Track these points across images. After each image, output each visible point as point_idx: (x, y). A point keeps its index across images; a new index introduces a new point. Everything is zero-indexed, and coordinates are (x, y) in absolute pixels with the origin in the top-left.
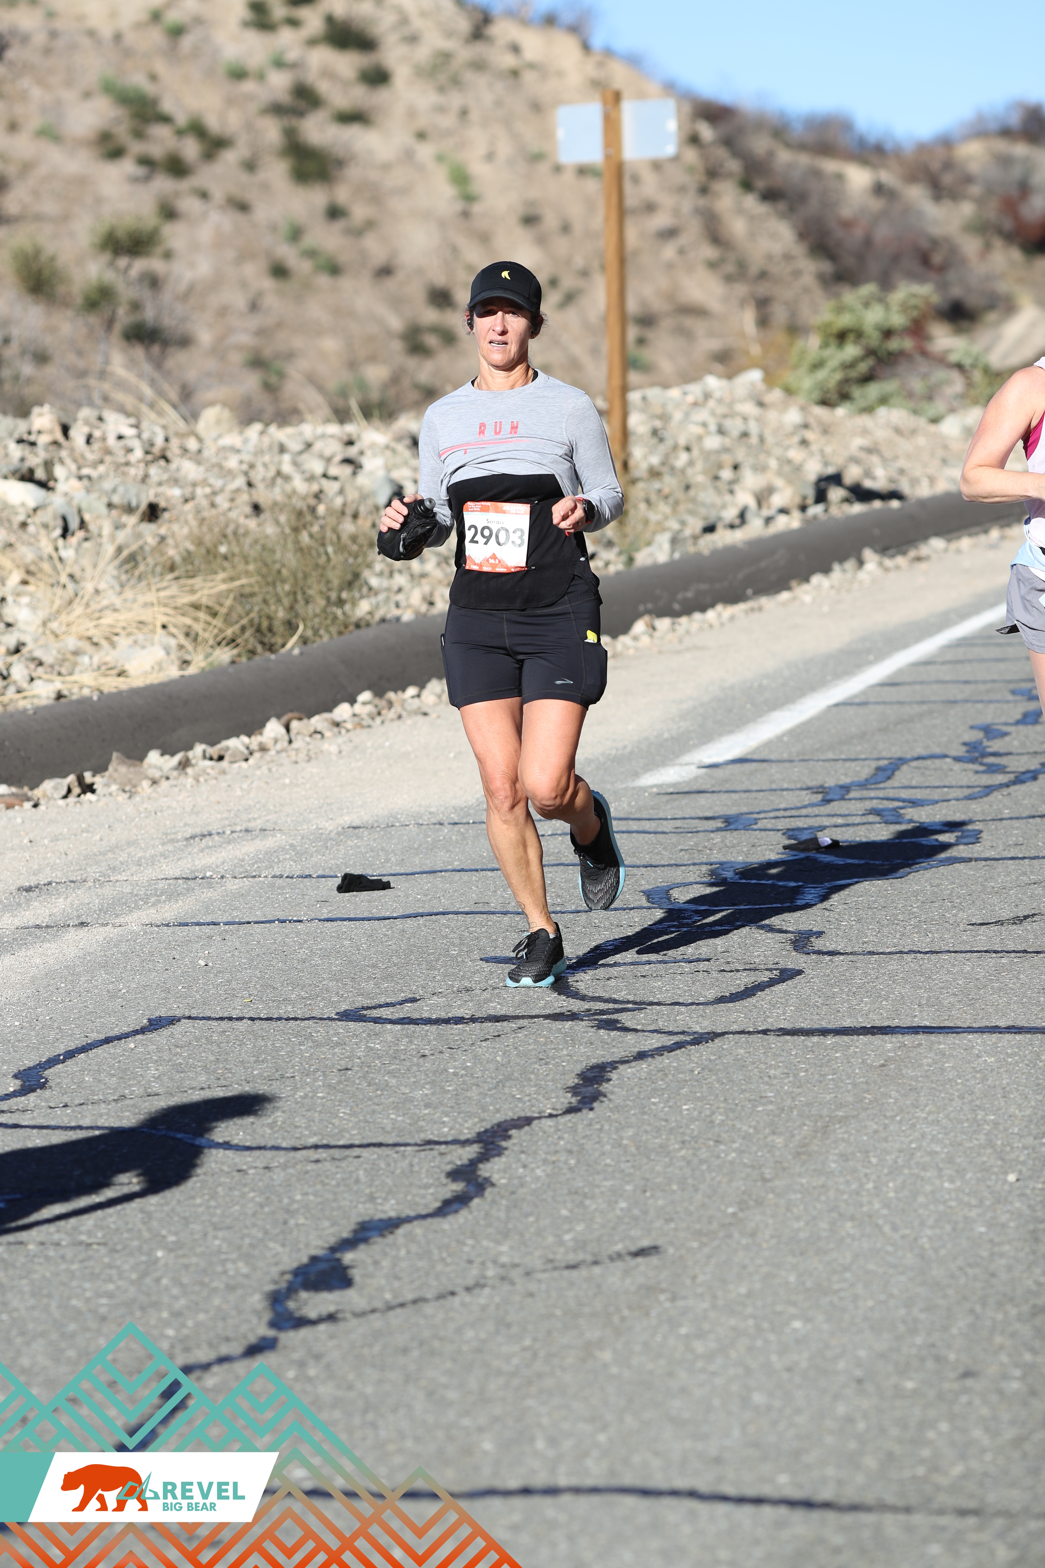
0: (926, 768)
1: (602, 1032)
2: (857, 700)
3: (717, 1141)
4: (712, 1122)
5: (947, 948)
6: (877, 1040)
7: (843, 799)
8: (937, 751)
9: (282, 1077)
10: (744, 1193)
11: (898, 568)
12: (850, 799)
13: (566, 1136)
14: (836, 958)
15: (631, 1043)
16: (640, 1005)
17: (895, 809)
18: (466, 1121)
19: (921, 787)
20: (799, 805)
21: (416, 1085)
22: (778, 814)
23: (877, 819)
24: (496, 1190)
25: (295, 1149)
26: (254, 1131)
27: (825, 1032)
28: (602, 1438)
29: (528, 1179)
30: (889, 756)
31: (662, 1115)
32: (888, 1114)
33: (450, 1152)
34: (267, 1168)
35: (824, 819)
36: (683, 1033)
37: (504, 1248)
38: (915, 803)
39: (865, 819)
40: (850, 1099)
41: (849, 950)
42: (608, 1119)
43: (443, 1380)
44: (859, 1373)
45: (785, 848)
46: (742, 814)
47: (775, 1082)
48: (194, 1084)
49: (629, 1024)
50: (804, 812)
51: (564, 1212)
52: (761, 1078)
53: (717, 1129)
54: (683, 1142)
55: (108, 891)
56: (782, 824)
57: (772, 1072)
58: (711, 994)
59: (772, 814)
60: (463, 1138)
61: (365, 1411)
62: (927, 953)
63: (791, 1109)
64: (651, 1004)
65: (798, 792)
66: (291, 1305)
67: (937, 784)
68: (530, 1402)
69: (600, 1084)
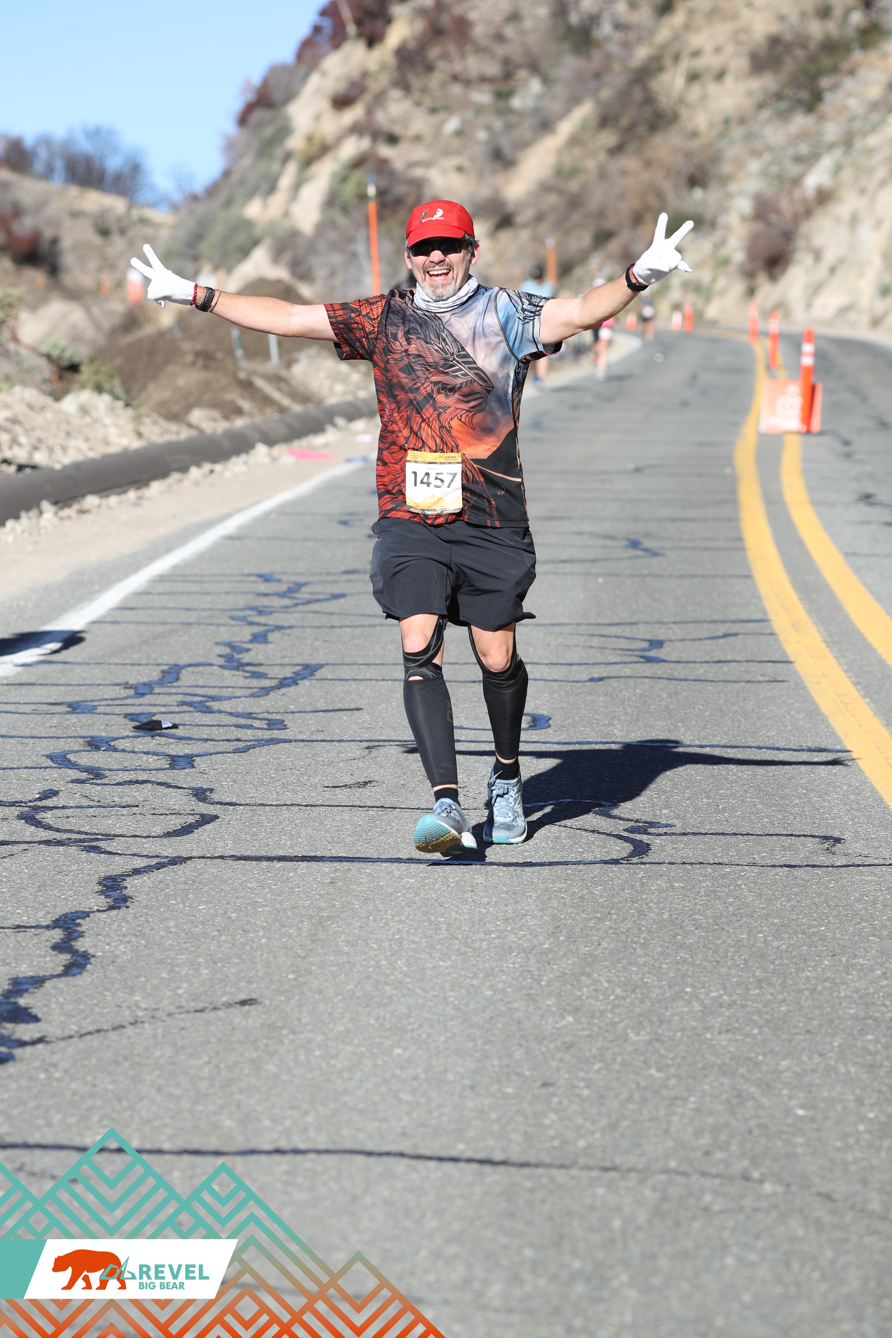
0: (201, 673)
1: (92, 854)
2: (108, 619)
3: (244, 931)
4: (229, 918)
5: (319, 803)
6: (314, 865)
7: (151, 693)
8: (202, 660)
10: (292, 965)
11: (70, 517)
12: (159, 694)
13: (123, 924)
14: (237, 808)
15: (122, 863)
16: (109, 837)
17: (201, 702)
18: (36, 913)
19: (210, 687)
20: (120, 696)
22: (108, 702)
23: (192, 709)
24: (99, 960)
27: (270, 859)
28: (309, 1119)
29: (117, 953)
30: (164, 663)
31: (186, 912)
32: (362, 915)
33: (41, 934)
35: (150, 707)
36: (158, 857)
37: (138, 998)
38: (214, 698)
39: (181, 709)
40: (323, 905)
41: (243, 802)
42: (147, 914)
43: (161, 1081)
44: (467, 1082)
45: (134, 728)
46: (78, 702)
49: (108, 849)
51: (164, 975)
52: (244, 889)
53: (237, 923)
56: (117, 710)
58: (158, 830)
60: (43, 924)
61: (119, 1100)
62: (306, 806)
63: (284, 910)
64: (116, 836)
65: (111, 687)
67: (220, 685)
68: (237, 1097)
69: (121, 891)
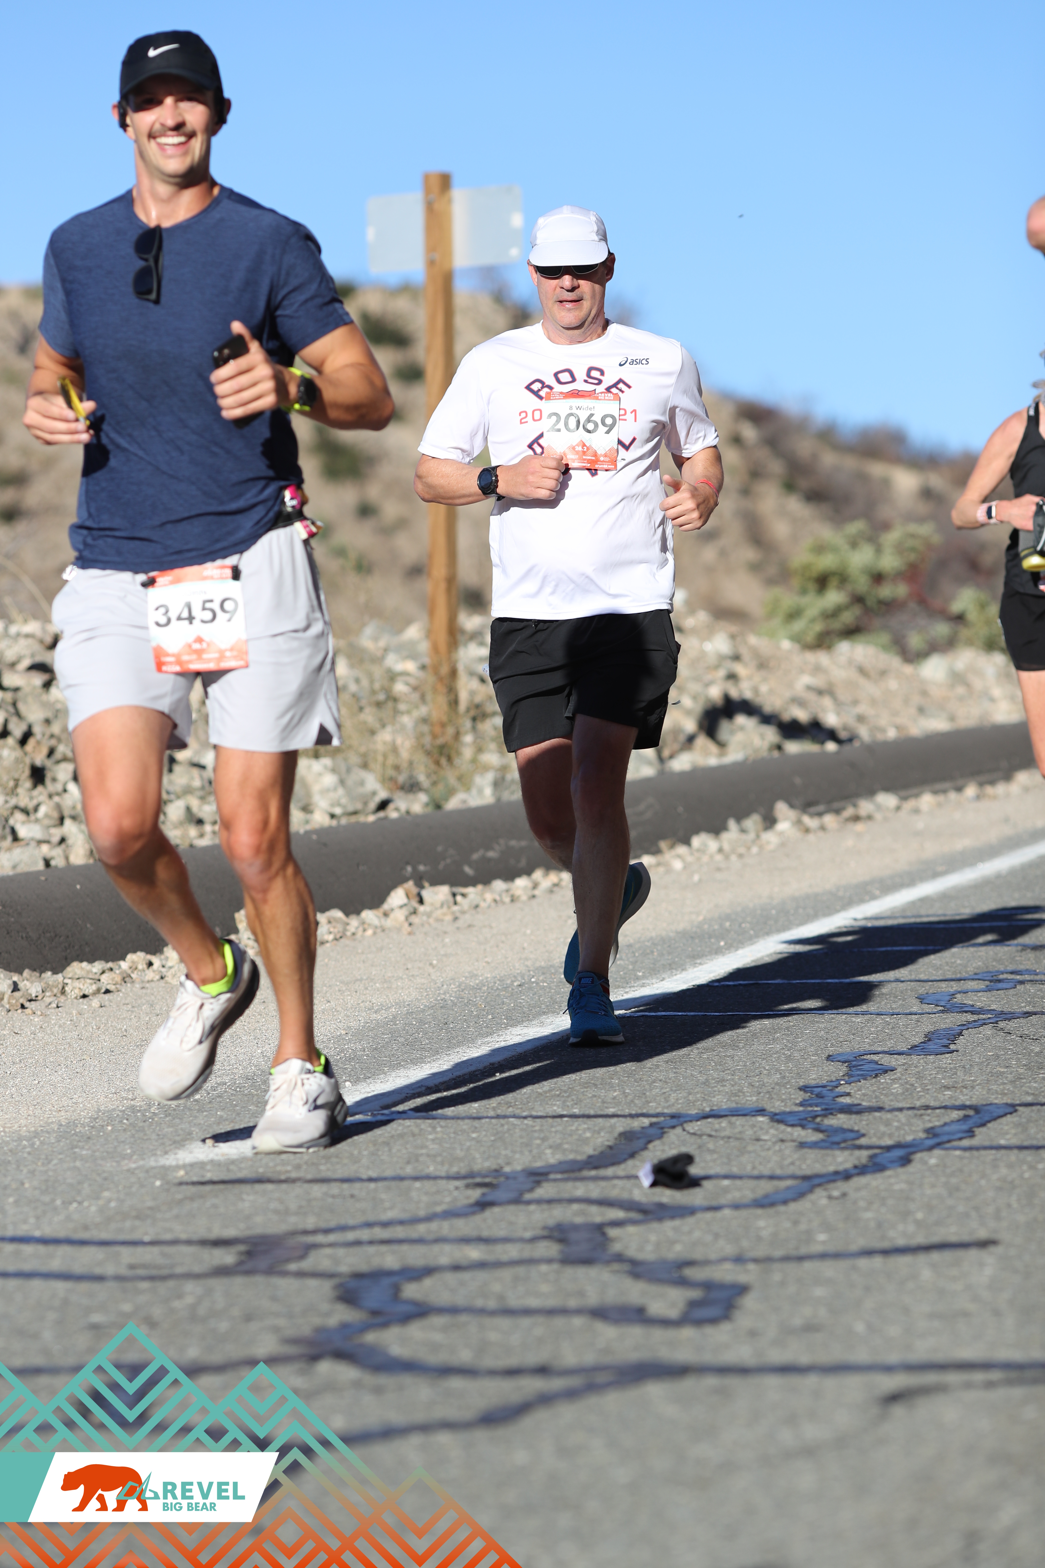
0: (710, 1136)
7: (517, 1201)
11: (823, 828)
12: (529, 1203)
17: (600, 1228)
20: (422, 1214)
22: (365, 1234)
30: (659, 1110)
35: (447, 1248)
39: (528, 1251)
46: (294, 1233)
50: (421, 1229)
56: (355, 1260)
59: (350, 1236)
65: (442, 1183)
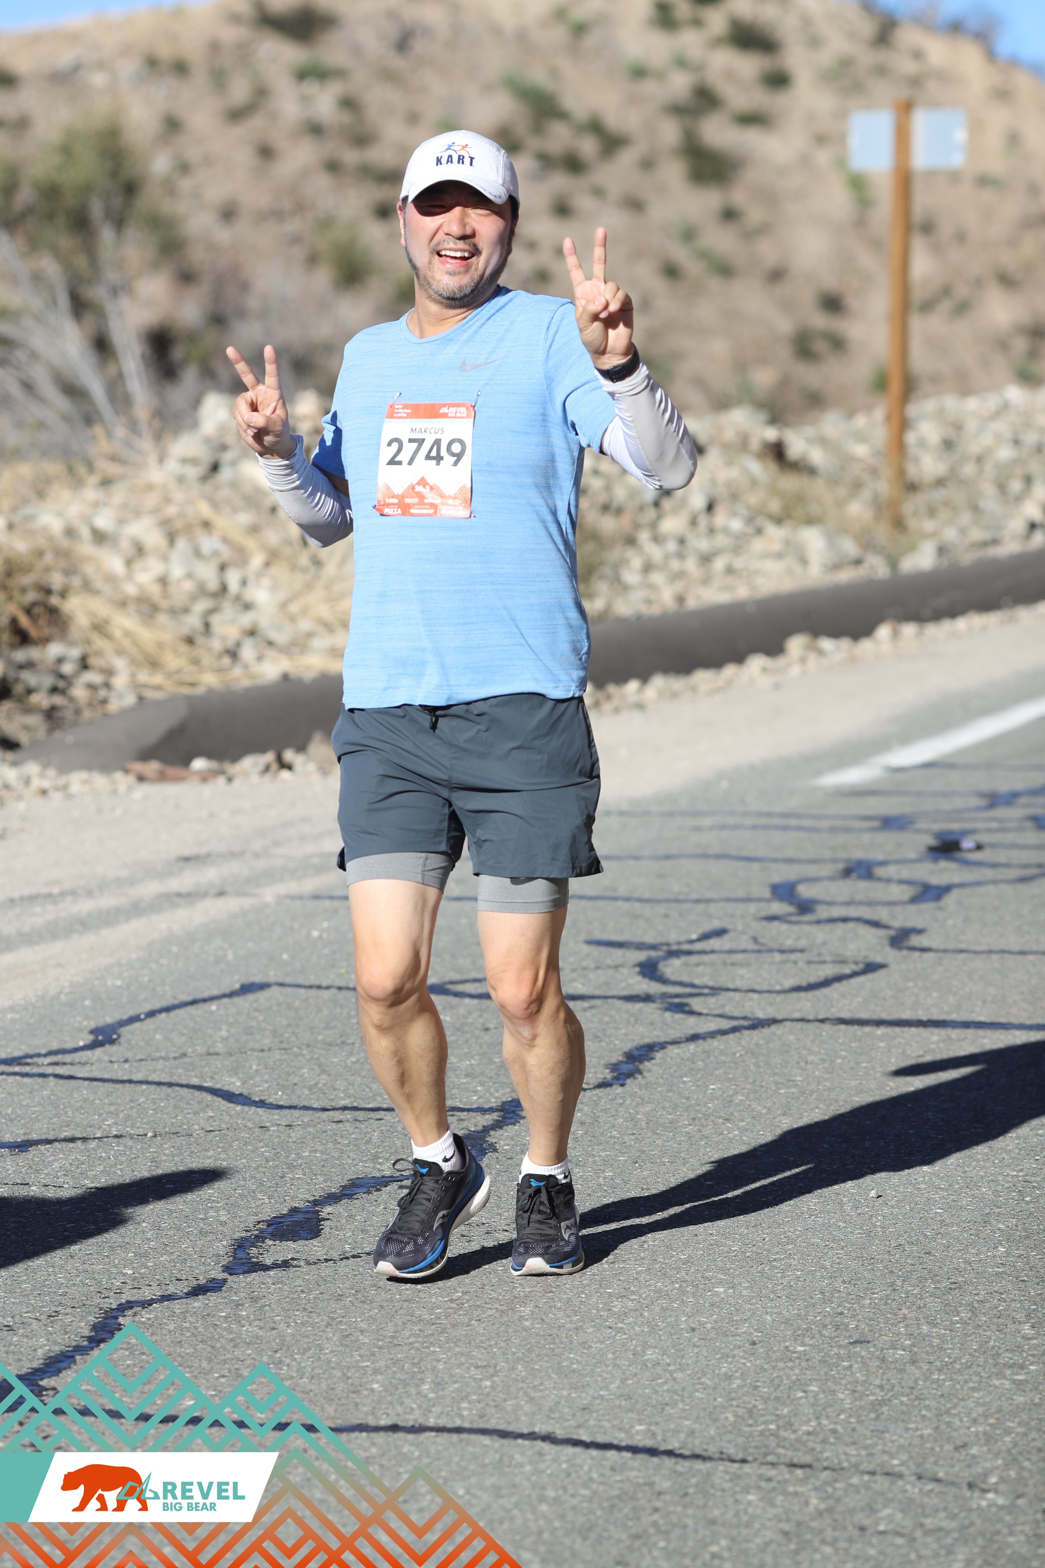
1: (668, 1015)
3: (727, 1120)
4: (731, 1101)
5: (1037, 949)
7: (1009, 805)
9: (343, 1043)
14: (926, 955)
15: (692, 1025)
16: (715, 990)
18: (497, 1091)
20: (963, 809)
21: (469, 1056)
22: (939, 816)
25: (324, 1110)
26: (293, 1092)
28: (488, 1383)
31: (686, 1093)
33: (469, 1119)
34: (289, 1126)
35: (981, 822)
36: (744, 1018)
39: (1020, 825)
41: (942, 947)
42: (633, 1095)
45: (928, 848)
46: (903, 815)
47: (809, 1067)
48: (257, 1046)
49: (696, 1008)
50: (964, 815)
52: (798, 1063)
53: (732, 1108)
54: (694, 1119)
55: (261, 864)
56: (937, 826)
57: (811, 1058)
58: (788, 983)
59: (934, 817)
60: (486, 1106)
62: (1016, 953)
63: (813, 1092)
64: (727, 990)
65: (967, 796)
66: (254, 1251)
69: (641, 1062)
